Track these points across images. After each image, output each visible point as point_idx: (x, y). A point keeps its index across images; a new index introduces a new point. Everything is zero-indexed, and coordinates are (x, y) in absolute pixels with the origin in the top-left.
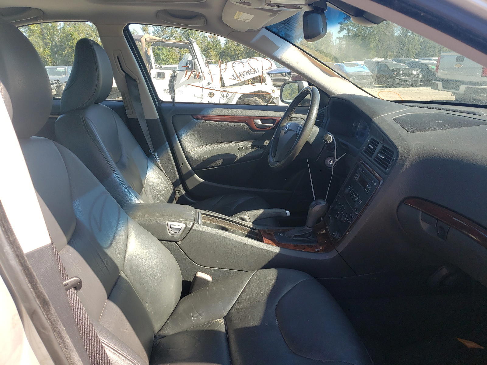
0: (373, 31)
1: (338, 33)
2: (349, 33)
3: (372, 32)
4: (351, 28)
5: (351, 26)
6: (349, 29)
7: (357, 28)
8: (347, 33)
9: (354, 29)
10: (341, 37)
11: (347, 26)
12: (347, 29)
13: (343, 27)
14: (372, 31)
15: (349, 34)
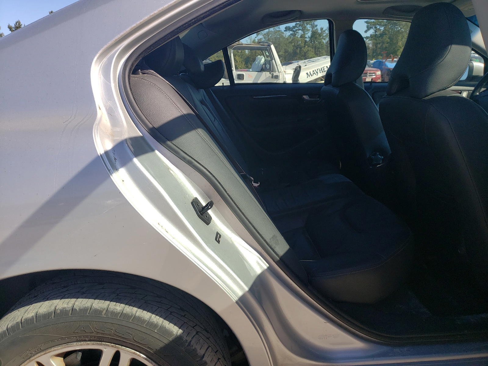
0: (401, 28)
1: (365, 33)
2: (376, 31)
3: (400, 30)
4: (378, 27)
5: (378, 24)
6: (376, 27)
7: (385, 26)
8: (374, 32)
9: (381, 28)
10: (368, 36)
11: (373, 25)
12: (374, 28)
13: (370, 26)
14: (399, 28)
15: (375, 33)
